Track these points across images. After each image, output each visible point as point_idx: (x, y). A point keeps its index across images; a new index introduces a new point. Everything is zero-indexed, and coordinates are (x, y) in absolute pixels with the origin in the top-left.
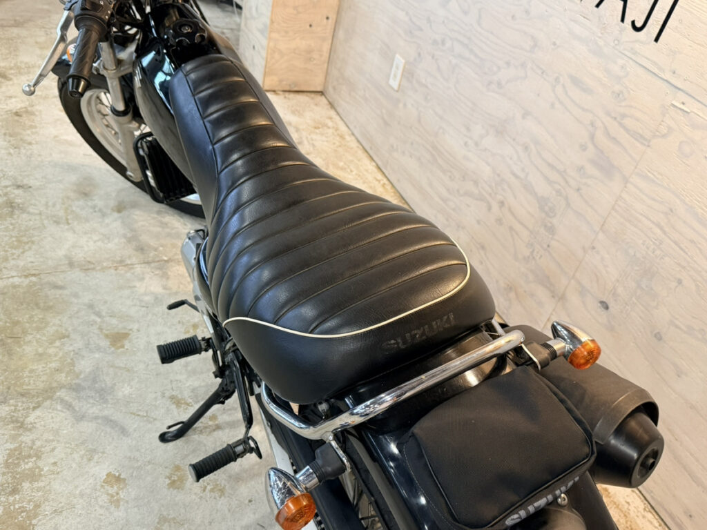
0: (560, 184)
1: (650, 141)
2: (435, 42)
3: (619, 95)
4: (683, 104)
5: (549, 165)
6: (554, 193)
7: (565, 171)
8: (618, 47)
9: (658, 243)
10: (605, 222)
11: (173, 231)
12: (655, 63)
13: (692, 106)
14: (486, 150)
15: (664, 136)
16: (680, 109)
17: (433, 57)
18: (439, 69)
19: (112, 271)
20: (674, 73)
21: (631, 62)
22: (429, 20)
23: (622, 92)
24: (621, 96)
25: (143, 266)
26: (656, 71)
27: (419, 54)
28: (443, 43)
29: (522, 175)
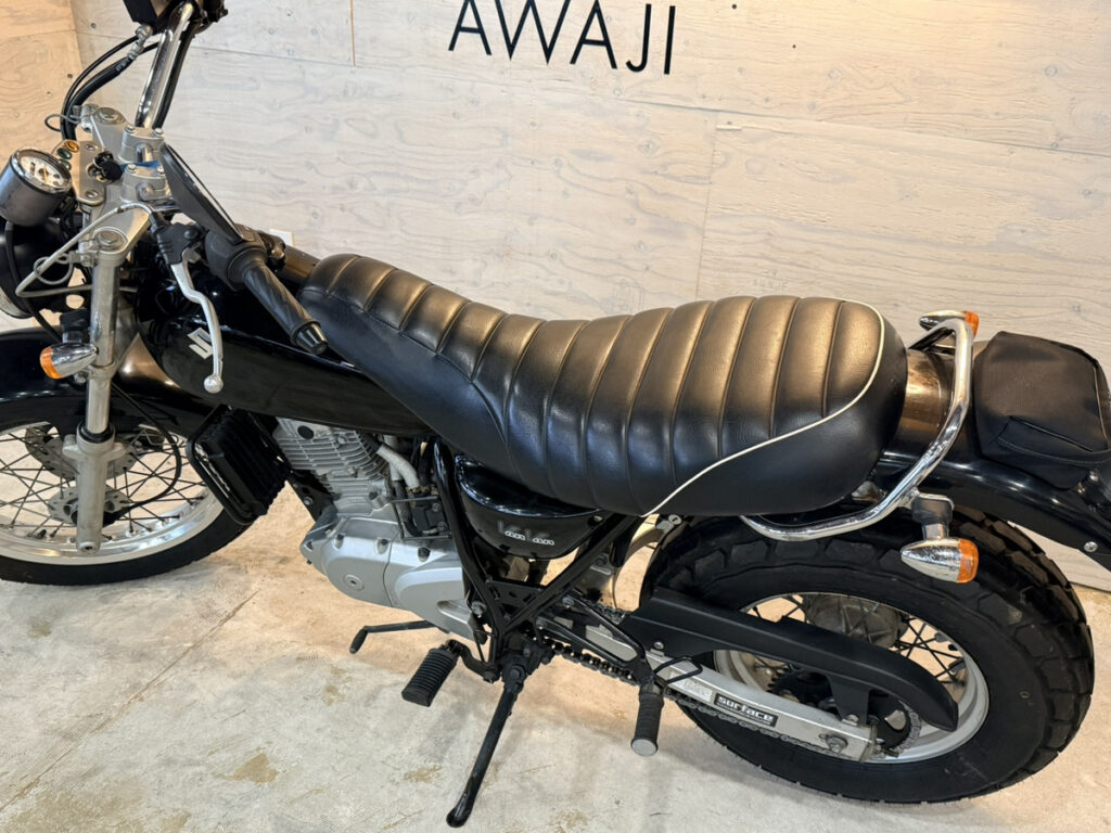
0: (620, 275)
1: (710, 177)
2: (335, 189)
3: (648, 146)
4: (729, 123)
5: (595, 260)
6: (617, 287)
7: (620, 258)
8: (622, 97)
9: (771, 274)
10: (698, 286)
11: (154, 609)
12: (678, 97)
13: (739, 122)
14: (493, 284)
15: (723, 165)
16: (729, 130)
17: (342, 209)
18: (360, 219)
19: (138, 704)
20: (704, 97)
21: (646, 106)
22: (309, 166)
23: (651, 142)
24: (651, 146)
25: (171, 671)
26: (682, 104)
27: (314, 214)
28: (352, 186)
29: (563, 289)
